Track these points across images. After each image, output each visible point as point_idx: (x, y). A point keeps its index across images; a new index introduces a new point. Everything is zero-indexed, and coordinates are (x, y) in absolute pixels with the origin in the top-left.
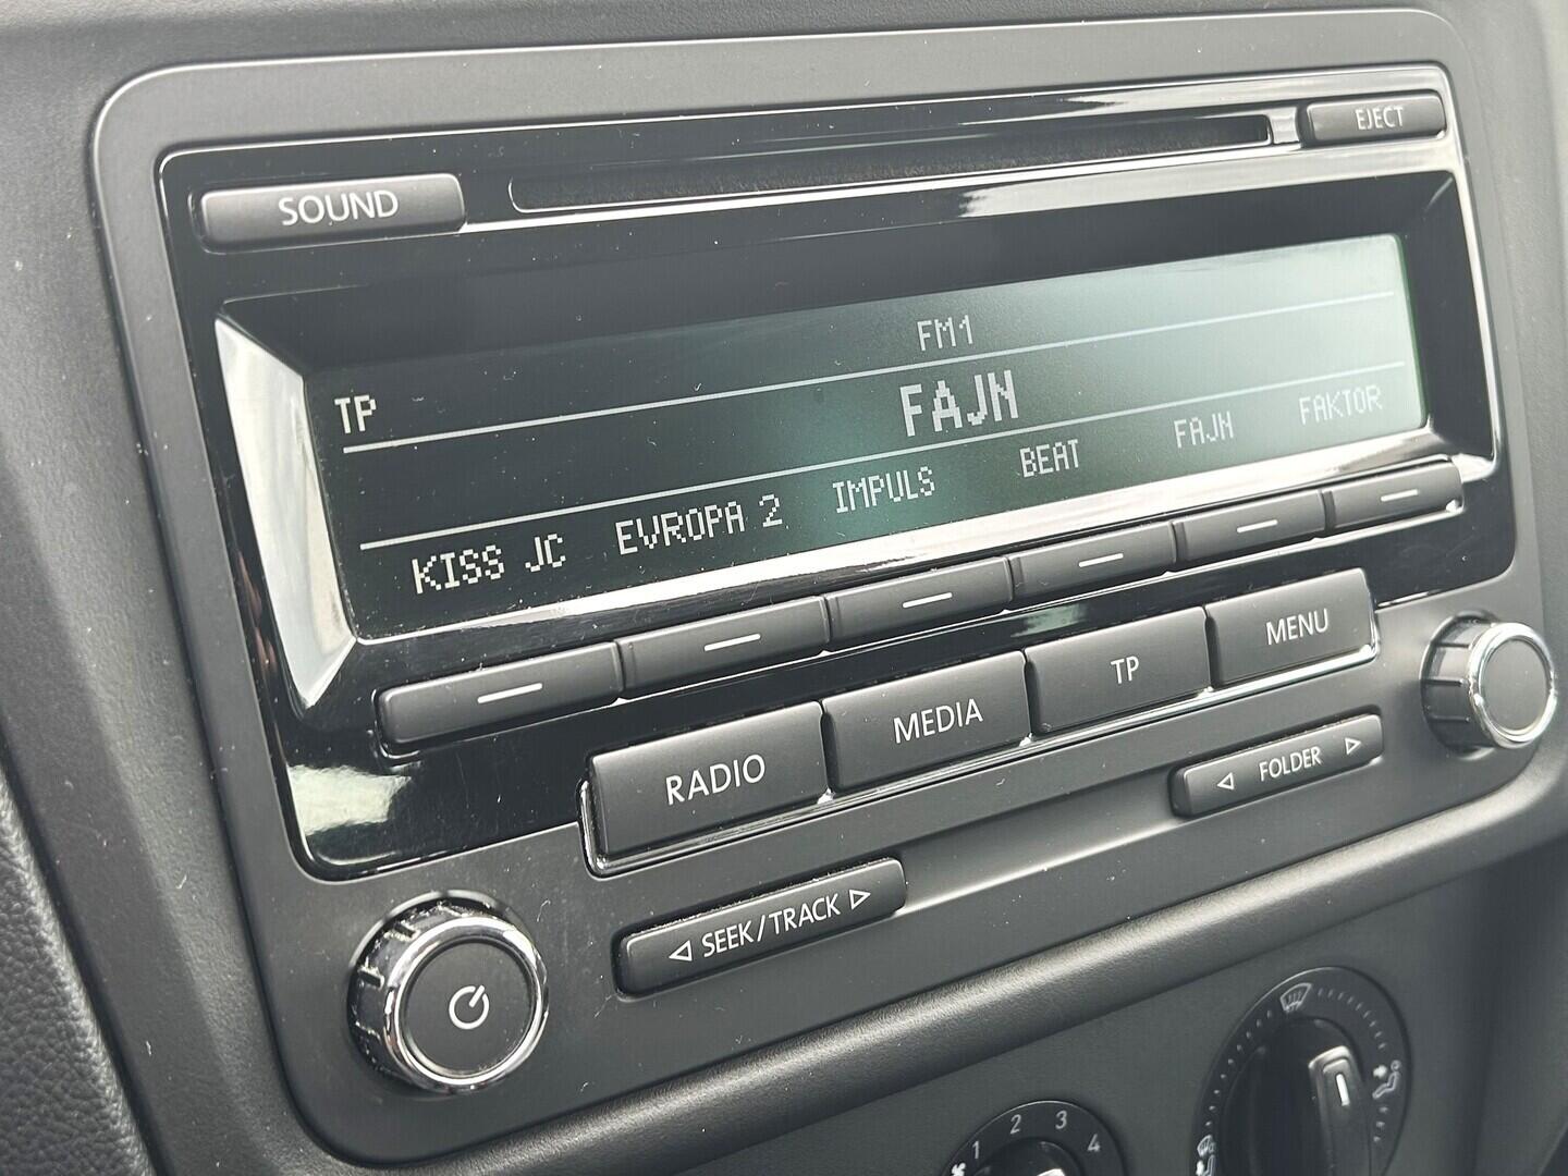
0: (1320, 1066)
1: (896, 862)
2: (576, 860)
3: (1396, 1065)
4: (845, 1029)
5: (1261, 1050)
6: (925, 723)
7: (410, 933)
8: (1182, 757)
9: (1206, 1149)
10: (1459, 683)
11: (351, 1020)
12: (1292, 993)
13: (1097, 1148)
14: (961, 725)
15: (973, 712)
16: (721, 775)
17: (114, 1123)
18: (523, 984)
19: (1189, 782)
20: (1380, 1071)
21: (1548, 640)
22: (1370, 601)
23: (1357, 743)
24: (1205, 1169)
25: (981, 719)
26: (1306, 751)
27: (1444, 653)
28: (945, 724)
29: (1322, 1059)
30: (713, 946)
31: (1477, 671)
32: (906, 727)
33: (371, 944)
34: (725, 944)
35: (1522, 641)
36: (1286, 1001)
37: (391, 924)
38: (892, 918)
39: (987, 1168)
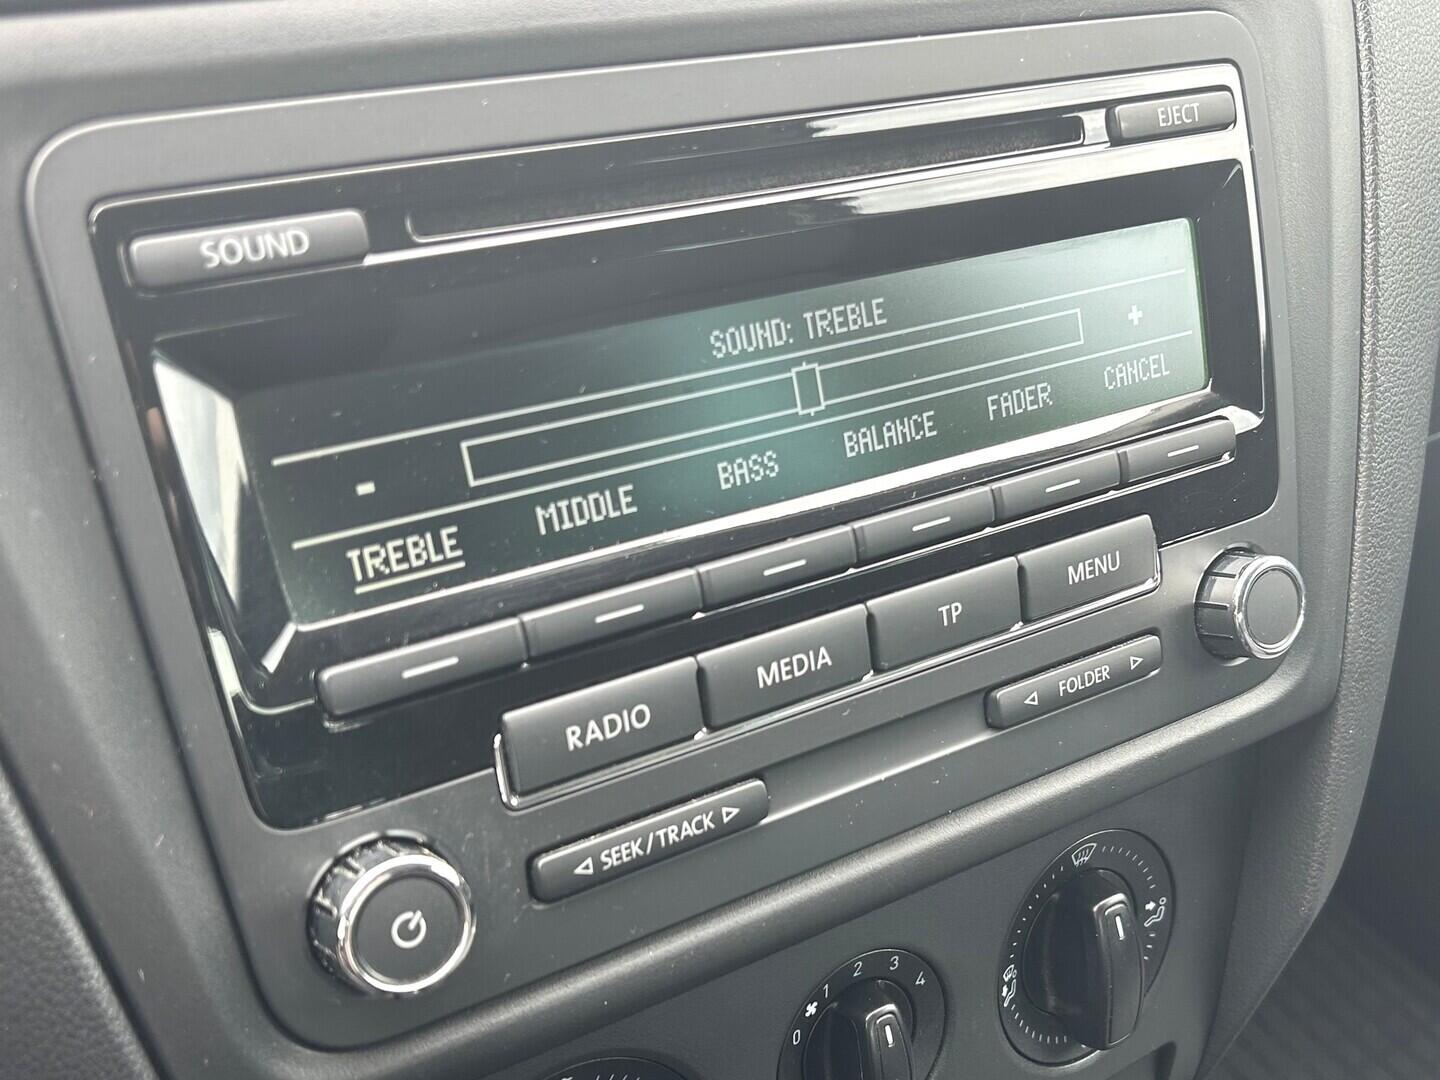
0: (1102, 909)
1: (759, 783)
2: (493, 799)
3: (1163, 900)
5: (1056, 896)
6: (784, 669)
8: (997, 680)
9: (1010, 976)
10: (1225, 608)
11: (310, 940)
12: (1082, 851)
13: (923, 982)
14: (814, 669)
15: (824, 658)
16: (613, 725)
20: (1150, 906)
22: (1155, 541)
23: (1140, 660)
24: (1009, 990)
25: (830, 663)
26: (1097, 668)
27: (1215, 580)
28: (800, 669)
29: (1104, 904)
30: (610, 860)
31: (1241, 597)
32: (768, 674)
33: (324, 878)
34: (620, 858)
35: (1280, 570)
36: (1076, 858)
37: (340, 861)
38: (756, 826)
39: (835, 1004)
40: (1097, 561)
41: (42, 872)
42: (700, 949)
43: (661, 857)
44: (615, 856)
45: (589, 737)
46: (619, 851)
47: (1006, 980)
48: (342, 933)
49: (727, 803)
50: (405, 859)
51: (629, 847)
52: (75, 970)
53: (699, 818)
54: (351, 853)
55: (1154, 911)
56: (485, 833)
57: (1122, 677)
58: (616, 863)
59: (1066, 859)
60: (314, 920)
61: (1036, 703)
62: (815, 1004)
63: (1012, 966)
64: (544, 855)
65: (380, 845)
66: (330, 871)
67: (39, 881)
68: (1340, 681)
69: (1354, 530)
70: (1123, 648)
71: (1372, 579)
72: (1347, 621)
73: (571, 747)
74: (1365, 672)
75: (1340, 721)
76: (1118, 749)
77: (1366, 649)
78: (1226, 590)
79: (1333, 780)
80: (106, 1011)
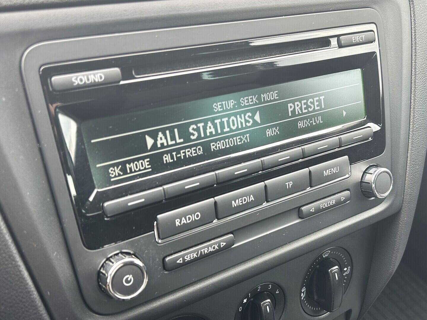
0: (331, 271)
1: (232, 235)
2: (153, 241)
3: (349, 267)
4: (219, 274)
6: (240, 202)
8: (302, 204)
10: (369, 183)
11: (98, 282)
12: (325, 253)
13: (278, 292)
14: (249, 201)
16: (189, 218)
17: (41, 311)
19: (303, 211)
22: (349, 163)
23: (344, 198)
24: (303, 294)
25: (254, 199)
27: (366, 175)
28: (245, 201)
29: (332, 269)
30: (187, 259)
31: (374, 180)
32: (235, 203)
33: (103, 264)
34: (191, 258)
35: (385, 172)
36: (324, 255)
37: (108, 259)
38: (231, 248)
39: (252, 299)
40: (332, 169)
41: (20, 263)
42: (213, 284)
43: (203, 257)
44: (189, 257)
45: (182, 222)
46: (190, 256)
47: (303, 291)
48: (109, 280)
49: (222, 241)
50: (128, 259)
51: (193, 255)
52: (29, 292)
53: (214, 246)
54: (111, 257)
55: (346, 271)
56: (151, 251)
57: (339, 203)
58: (189, 259)
59: (321, 256)
60: (100, 277)
61: (314, 211)
62: (246, 299)
63: (305, 287)
64: (168, 257)
65: (120, 255)
66: (105, 262)
67: (19, 266)
68: (402, 204)
69: (407, 159)
70: (339, 195)
72: (405, 186)
73: (177, 225)
74: (410, 201)
75: (402, 215)
76: (337, 224)
77: (410, 194)
78: (370, 178)
79: (400, 233)
80: (38, 304)
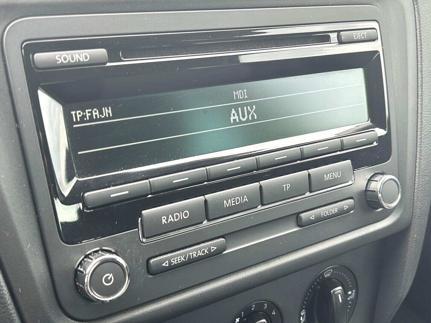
0: (334, 292)
1: (224, 239)
2: (137, 239)
3: (354, 291)
4: (209, 284)
5: (319, 287)
6: (232, 202)
7: (92, 259)
8: (301, 210)
9: (303, 313)
10: (375, 191)
11: (75, 282)
12: (327, 272)
13: (274, 313)
14: (242, 202)
15: (245, 199)
16: (177, 216)
17: (11, 310)
18: (123, 273)
19: (302, 218)
20: (350, 293)
21: (399, 180)
22: (352, 169)
23: (347, 207)
24: (303, 319)
25: (247, 201)
26: (334, 209)
27: (371, 183)
28: (237, 202)
29: (334, 290)
31: (380, 189)
32: (228, 203)
33: (81, 262)
34: (177, 261)
35: (392, 180)
36: (326, 274)
37: (87, 256)
38: (222, 254)
39: (245, 319)
40: (334, 173)
42: (202, 295)
43: (190, 262)
44: (175, 261)
45: (169, 220)
46: (177, 259)
47: (302, 315)
48: (87, 280)
49: (213, 245)
50: (108, 256)
51: (181, 258)
53: (204, 249)
54: (90, 254)
55: (351, 295)
56: (134, 250)
57: (342, 213)
58: (176, 263)
59: (322, 275)
60: (77, 275)
61: (314, 219)
62: (239, 318)
63: (304, 310)
64: (152, 259)
65: (100, 252)
66: (83, 259)
68: (411, 219)
69: (416, 169)
70: (342, 203)
71: (422, 186)
72: (414, 199)
73: (163, 223)
74: (420, 216)
75: (412, 232)
76: (340, 236)
77: (420, 209)
78: (375, 186)
79: (410, 252)
80: (7, 301)
